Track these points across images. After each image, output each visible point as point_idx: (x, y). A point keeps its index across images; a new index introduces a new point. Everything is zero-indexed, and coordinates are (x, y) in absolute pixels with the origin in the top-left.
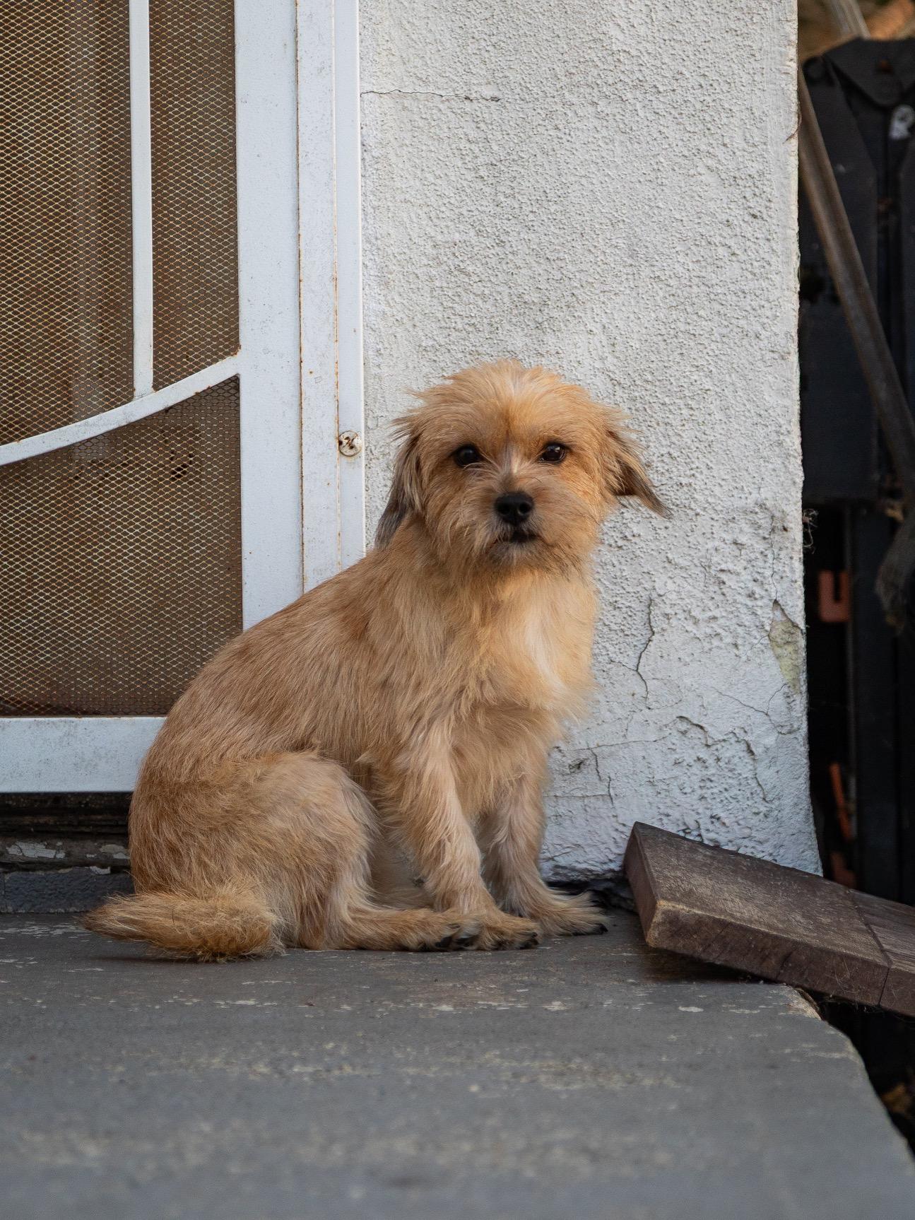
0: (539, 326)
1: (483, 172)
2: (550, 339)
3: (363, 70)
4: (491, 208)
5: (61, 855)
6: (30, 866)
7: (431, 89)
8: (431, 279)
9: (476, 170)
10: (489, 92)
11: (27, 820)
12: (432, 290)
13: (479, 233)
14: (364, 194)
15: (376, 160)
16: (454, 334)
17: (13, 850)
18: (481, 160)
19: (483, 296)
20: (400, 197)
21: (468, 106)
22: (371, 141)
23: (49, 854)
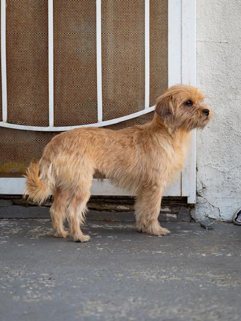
0: (236, 94)
1: (224, 59)
2: (238, 96)
3: (197, 36)
4: (225, 67)
5: (128, 209)
6: (122, 211)
7: (212, 40)
8: (212, 83)
9: (222, 58)
10: (225, 41)
11: (121, 201)
12: (212, 85)
13: (222, 73)
14: (197, 64)
15: (200, 56)
16: (217, 95)
17: (118, 207)
18: (223, 56)
19: (223, 87)
20: (205, 64)
21: (220, 44)
22: (198, 52)
23: (126, 208)
